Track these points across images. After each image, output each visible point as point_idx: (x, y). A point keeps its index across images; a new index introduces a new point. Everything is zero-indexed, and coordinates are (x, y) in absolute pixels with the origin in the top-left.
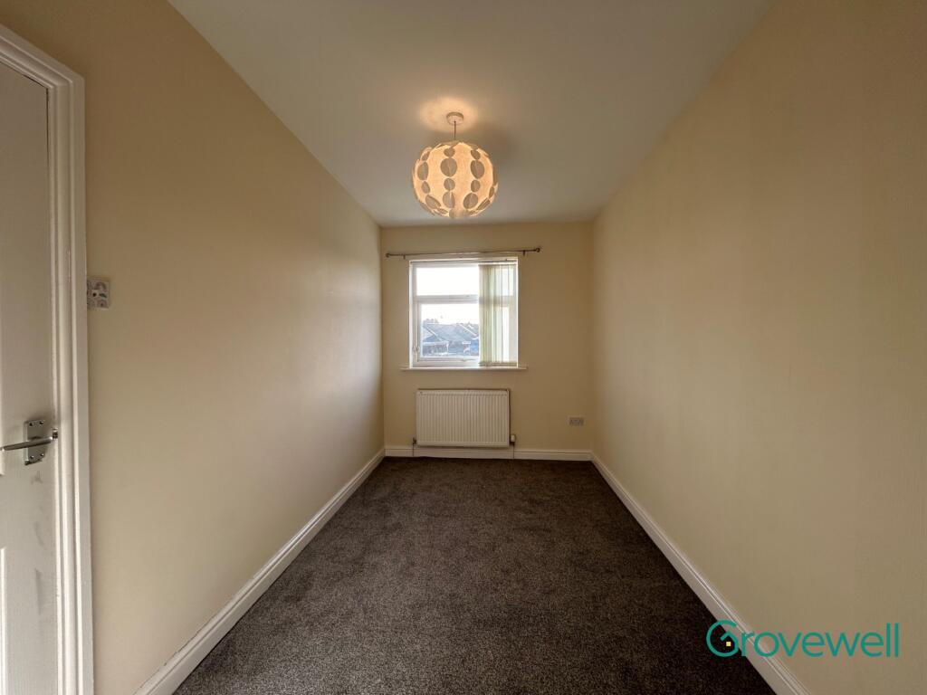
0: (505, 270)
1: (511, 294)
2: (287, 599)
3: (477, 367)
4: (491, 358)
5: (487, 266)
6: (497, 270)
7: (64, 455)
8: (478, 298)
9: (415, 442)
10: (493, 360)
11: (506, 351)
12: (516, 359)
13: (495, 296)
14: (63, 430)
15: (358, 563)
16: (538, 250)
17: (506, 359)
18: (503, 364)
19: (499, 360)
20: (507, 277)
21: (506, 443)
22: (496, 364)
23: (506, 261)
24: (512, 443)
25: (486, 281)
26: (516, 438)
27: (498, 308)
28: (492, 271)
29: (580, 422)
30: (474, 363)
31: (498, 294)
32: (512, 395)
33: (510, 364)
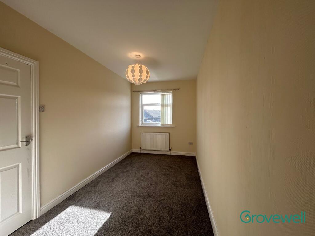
0: (169, 96)
1: (171, 103)
2: (92, 186)
3: (160, 125)
4: (164, 122)
5: (163, 94)
6: (166, 96)
7: (34, 144)
8: (160, 104)
9: (141, 148)
10: (165, 123)
11: (168, 121)
12: (171, 123)
13: (165, 104)
14: (34, 139)
15: (113, 180)
16: (178, 89)
17: (169, 123)
18: (168, 125)
19: (167, 123)
20: (169, 98)
21: (168, 150)
22: (166, 125)
23: (169, 93)
24: (170, 150)
25: (163, 99)
26: (171, 148)
27: (166, 107)
28: (165, 96)
29: (192, 144)
30: (159, 124)
31: (166, 103)
32: (170, 135)
33: (170, 125)
